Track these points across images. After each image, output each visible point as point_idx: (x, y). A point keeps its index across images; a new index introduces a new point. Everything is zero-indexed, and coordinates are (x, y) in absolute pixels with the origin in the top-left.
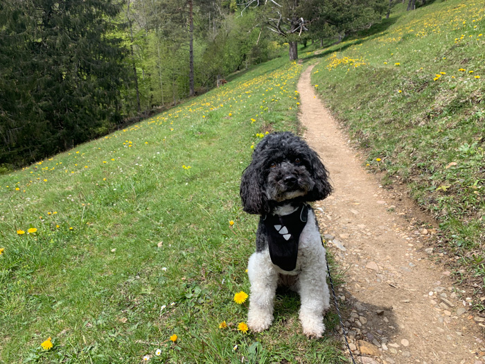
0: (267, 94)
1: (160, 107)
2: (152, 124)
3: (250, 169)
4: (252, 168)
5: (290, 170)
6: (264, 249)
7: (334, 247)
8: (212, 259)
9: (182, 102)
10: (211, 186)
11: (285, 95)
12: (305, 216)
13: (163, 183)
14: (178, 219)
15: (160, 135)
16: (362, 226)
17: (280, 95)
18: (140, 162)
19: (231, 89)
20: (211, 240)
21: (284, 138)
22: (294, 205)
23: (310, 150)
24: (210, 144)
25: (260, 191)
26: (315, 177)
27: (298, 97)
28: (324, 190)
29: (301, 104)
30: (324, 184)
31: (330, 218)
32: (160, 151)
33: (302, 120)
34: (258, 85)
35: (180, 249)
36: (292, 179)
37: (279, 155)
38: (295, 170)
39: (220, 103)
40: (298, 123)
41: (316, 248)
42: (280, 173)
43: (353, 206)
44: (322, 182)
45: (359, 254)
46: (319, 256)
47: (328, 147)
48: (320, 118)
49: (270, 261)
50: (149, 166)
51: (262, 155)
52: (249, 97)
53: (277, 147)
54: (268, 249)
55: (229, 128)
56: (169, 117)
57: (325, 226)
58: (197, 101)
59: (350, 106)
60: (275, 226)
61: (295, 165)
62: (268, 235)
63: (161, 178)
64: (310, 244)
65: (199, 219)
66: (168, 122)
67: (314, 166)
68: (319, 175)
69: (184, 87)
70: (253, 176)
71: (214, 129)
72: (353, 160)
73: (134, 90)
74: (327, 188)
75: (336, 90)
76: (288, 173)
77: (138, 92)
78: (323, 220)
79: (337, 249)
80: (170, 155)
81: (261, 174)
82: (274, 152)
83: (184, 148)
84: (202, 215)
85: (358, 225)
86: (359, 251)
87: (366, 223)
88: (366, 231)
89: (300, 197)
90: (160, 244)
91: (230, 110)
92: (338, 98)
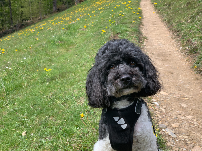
0: (115, 10)
1: (29, 21)
2: (21, 35)
3: (93, 70)
4: (95, 69)
5: (126, 71)
6: (105, 137)
7: (167, 134)
8: (66, 146)
9: (47, 17)
10: (68, 85)
11: (130, 11)
12: (140, 109)
13: (28, 83)
14: (40, 113)
15: (28, 44)
16: (190, 117)
17: (126, 11)
18: (9, 66)
19: (87, 6)
20: (65, 130)
21: (121, 44)
22: (130, 100)
23: (143, 54)
24: (68, 50)
25: (102, 88)
26: (147, 76)
27: (140, 12)
28: (154, 87)
29: (143, 18)
30: (154, 82)
31: (164, 111)
32: (27, 57)
33: (143, 31)
34: (108, 3)
35: (40, 137)
36: (128, 78)
37: (116, 58)
38: (130, 71)
39: (77, 17)
40: (140, 33)
41: (148, 135)
42: (118, 73)
43: (183, 101)
44: (153, 80)
45: (187, 140)
46: (150, 142)
47: (164, 53)
48: (158, 29)
49: (111, 146)
50: (17, 69)
51: (103, 58)
52: (101, 12)
53: (116, 52)
54: (108, 136)
55: (83, 38)
56: (36, 28)
57: (160, 117)
58: (59, 16)
59: (182, 19)
60: (114, 118)
61: (131, 67)
62: (109, 125)
63: (26, 78)
64: (143, 132)
65: (56, 113)
66: (35, 33)
67: (146, 67)
68: (150, 74)
69: (48, 5)
70: (96, 76)
71: (71, 39)
72: (184, 63)
73: (8, 8)
74: (157, 85)
75: (171, 7)
76: (124, 74)
77: (11, 9)
78: (158, 112)
79: (169, 136)
80: (35, 60)
81: (103, 75)
82: (113, 56)
83: (47, 54)
84: (60, 109)
85: (187, 116)
86: (187, 137)
87: (193, 115)
88: (193, 121)
89: (134, 93)
90: (24, 134)
91: (85, 23)
92: (172, 13)
